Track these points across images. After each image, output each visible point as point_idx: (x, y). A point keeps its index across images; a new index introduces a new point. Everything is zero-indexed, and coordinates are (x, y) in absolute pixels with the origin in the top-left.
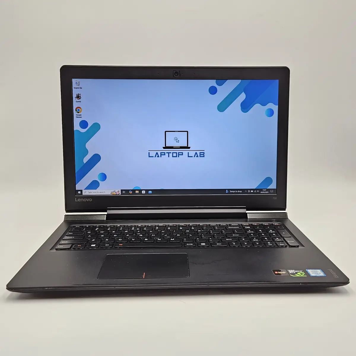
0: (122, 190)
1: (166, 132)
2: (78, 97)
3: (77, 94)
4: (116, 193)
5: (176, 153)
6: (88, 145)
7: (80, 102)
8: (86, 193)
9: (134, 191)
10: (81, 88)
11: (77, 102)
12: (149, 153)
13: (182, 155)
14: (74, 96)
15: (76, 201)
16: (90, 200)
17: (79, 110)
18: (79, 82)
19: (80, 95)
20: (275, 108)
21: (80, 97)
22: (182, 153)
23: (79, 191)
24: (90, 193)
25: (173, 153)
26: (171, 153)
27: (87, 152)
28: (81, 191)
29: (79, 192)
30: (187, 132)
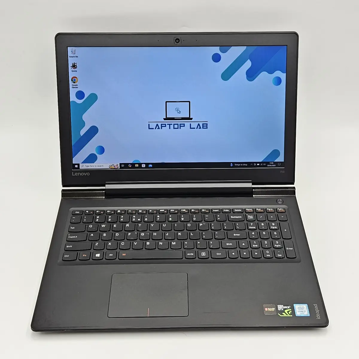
0: (121, 164)
1: (166, 102)
2: (74, 66)
3: (73, 64)
4: (115, 167)
5: (178, 124)
6: (85, 117)
7: (76, 71)
8: (83, 167)
9: (133, 165)
10: (77, 57)
11: (73, 71)
12: (149, 125)
13: (184, 126)
14: (70, 65)
15: (73, 175)
16: (88, 174)
17: (75, 80)
18: (75, 51)
19: (76, 64)
20: (283, 76)
21: (76, 66)
22: (184, 124)
23: (76, 164)
24: (87, 166)
25: (174, 124)
26: (172, 124)
27: (83, 124)
28: (78, 165)
29: (76, 166)
30: (189, 103)
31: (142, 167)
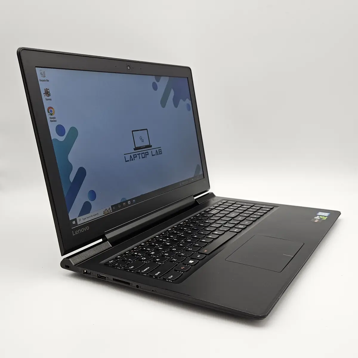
0: (112, 206)
2: (47, 93)
3: (45, 89)
4: (108, 211)
5: (144, 153)
6: (71, 157)
7: (51, 100)
8: (82, 220)
9: (121, 204)
10: (48, 81)
11: (47, 100)
12: (125, 157)
13: (148, 154)
14: (43, 92)
15: (74, 235)
16: (87, 228)
17: (51, 111)
18: (44, 72)
19: (48, 91)
21: (49, 93)
22: (148, 152)
23: (73, 220)
24: (84, 219)
25: (142, 153)
26: (140, 154)
27: (70, 167)
28: (75, 220)
29: (74, 222)
30: (146, 130)
31: (129, 204)
